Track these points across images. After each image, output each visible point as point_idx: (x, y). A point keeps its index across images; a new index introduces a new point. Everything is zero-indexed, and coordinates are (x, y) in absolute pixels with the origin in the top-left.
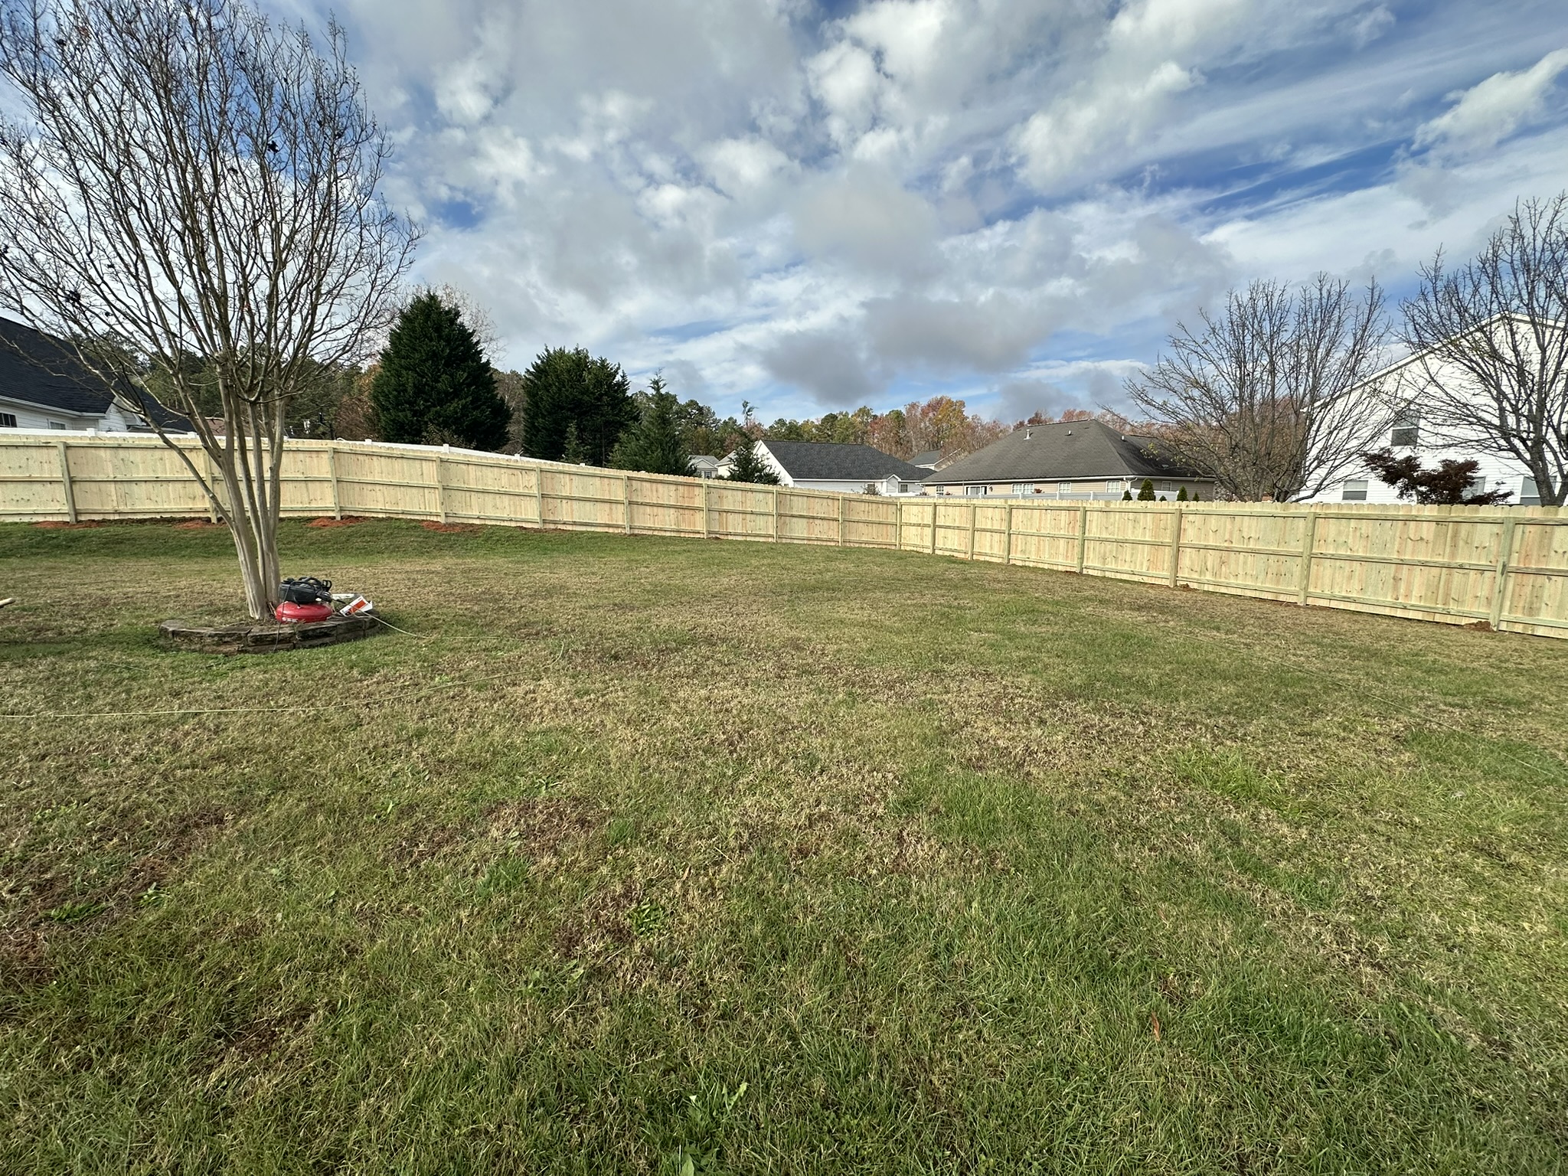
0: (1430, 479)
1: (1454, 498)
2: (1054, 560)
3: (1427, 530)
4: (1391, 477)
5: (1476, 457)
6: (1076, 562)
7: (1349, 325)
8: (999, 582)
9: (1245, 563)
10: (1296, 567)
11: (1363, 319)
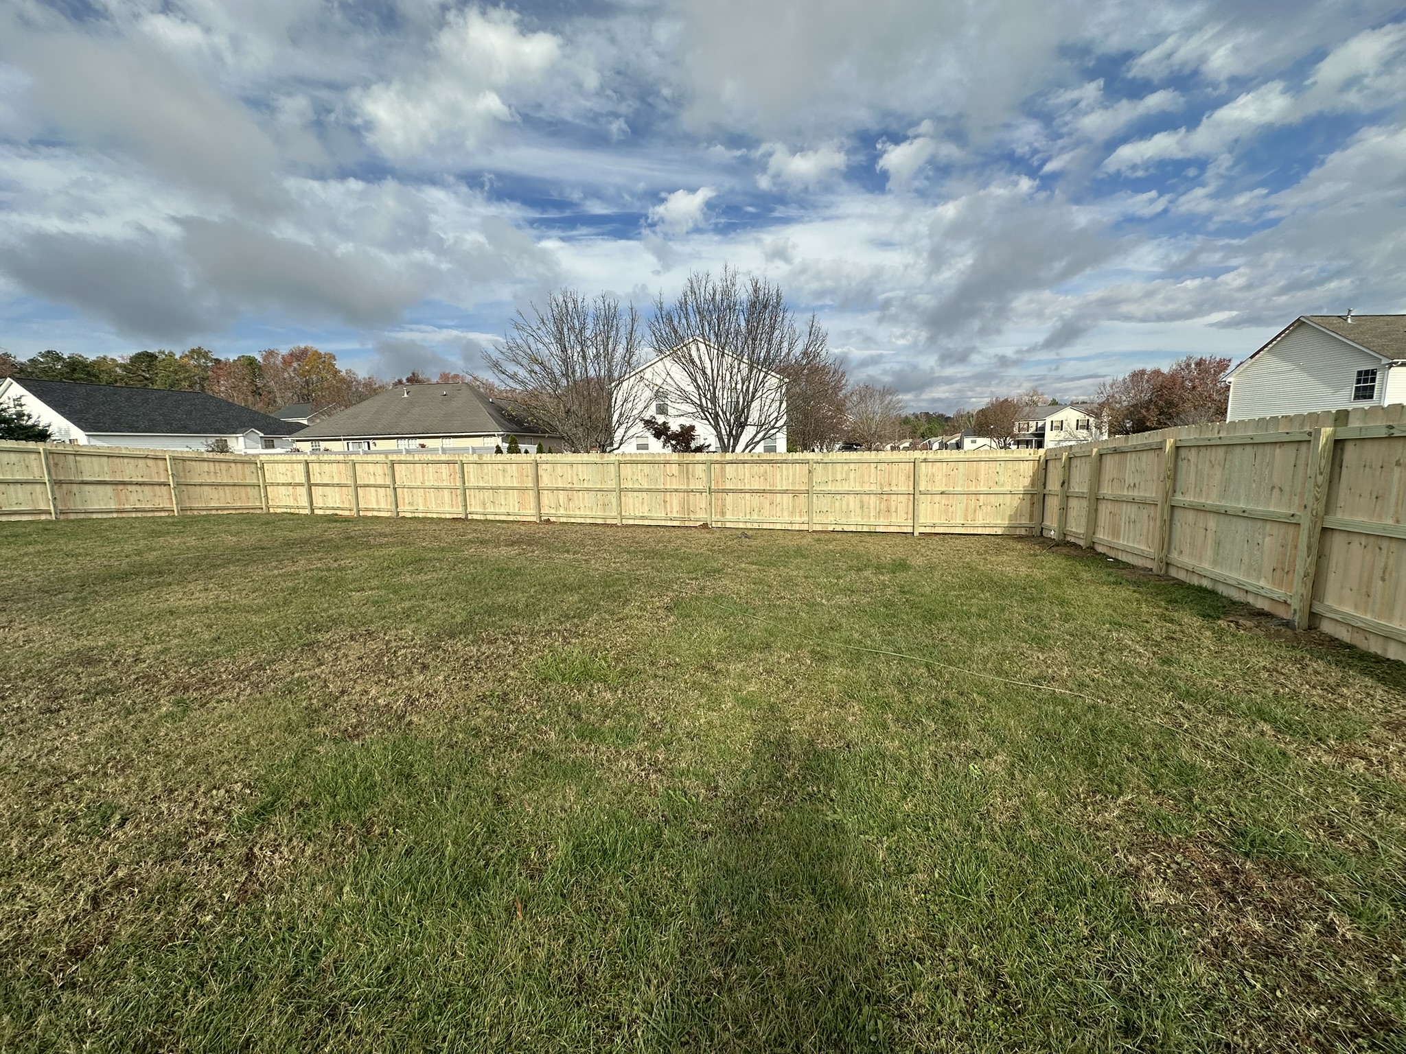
0: (675, 436)
1: (687, 449)
2: (441, 510)
3: (674, 469)
4: (658, 435)
5: (694, 423)
6: (461, 509)
7: (622, 331)
8: (386, 536)
9: (583, 499)
10: (613, 498)
11: (629, 327)
